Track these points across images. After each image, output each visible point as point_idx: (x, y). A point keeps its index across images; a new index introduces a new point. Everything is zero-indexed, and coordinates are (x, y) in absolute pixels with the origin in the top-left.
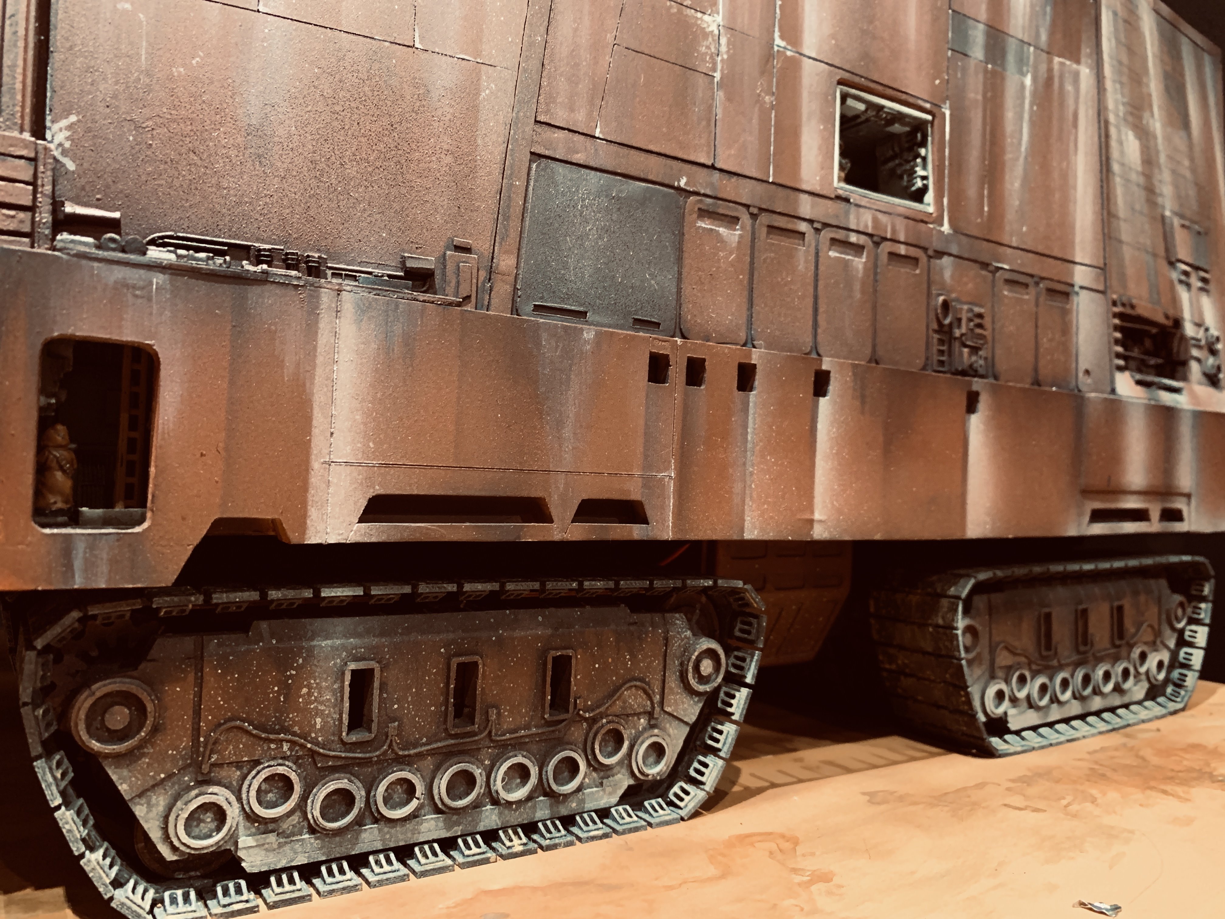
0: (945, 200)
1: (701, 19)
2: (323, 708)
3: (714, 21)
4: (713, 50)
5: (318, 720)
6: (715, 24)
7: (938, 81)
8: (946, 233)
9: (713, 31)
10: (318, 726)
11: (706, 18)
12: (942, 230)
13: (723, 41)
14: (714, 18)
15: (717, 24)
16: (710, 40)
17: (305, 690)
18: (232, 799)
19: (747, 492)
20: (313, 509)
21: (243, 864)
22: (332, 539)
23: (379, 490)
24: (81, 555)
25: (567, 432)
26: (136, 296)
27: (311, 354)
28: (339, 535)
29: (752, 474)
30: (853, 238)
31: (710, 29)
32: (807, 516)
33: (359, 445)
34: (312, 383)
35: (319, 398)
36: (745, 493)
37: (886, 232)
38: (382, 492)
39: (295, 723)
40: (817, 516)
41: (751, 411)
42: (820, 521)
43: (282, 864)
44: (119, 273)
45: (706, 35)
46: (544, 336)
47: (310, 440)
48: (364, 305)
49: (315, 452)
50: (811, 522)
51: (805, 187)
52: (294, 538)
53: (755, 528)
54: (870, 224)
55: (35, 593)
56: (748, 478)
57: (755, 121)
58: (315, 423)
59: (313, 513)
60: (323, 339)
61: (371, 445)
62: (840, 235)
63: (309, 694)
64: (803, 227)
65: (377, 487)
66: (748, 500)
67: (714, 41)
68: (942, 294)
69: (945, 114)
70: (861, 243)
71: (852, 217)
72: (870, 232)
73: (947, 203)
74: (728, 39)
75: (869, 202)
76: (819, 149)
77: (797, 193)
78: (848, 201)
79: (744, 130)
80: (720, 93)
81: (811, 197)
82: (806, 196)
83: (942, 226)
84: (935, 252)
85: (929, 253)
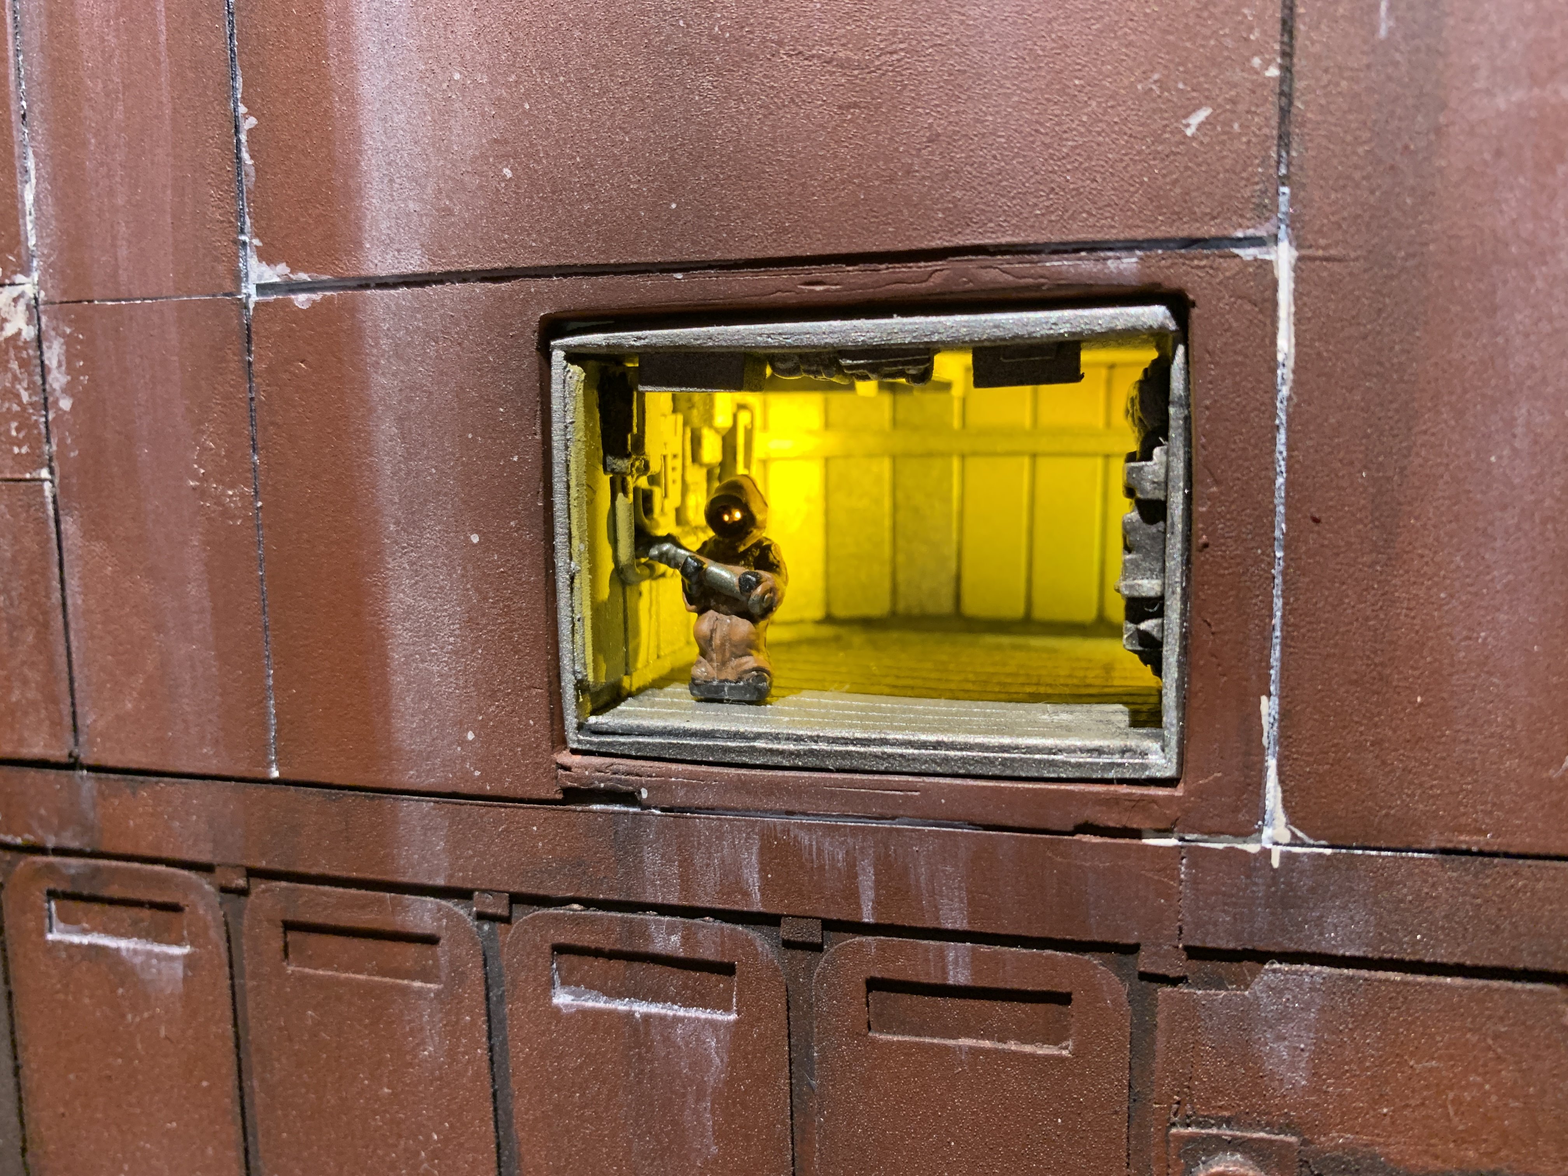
0: (1269, 708)
3: (15, 300)
4: (25, 397)
6: (21, 306)
7: (1202, 115)
8: (1275, 862)
9: (19, 333)
12: (1252, 848)
14: (15, 291)
15: (28, 306)
16: (14, 365)
30: (667, 937)
31: (11, 330)
62: (607, 931)
64: (422, 914)
67: (24, 364)
68: (1234, 1145)
69: (1266, 267)
70: (708, 952)
71: (651, 859)
72: (757, 905)
73: (1285, 715)
74: (69, 341)
75: (742, 785)
76: (470, 623)
77: (389, 800)
78: (629, 798)
79: (159, 628)
80: (69, 526)
81: (449, 806)
82: (427, 805)
83: (1250, 831)
84: (1194, 953)
85: (1145, 963)
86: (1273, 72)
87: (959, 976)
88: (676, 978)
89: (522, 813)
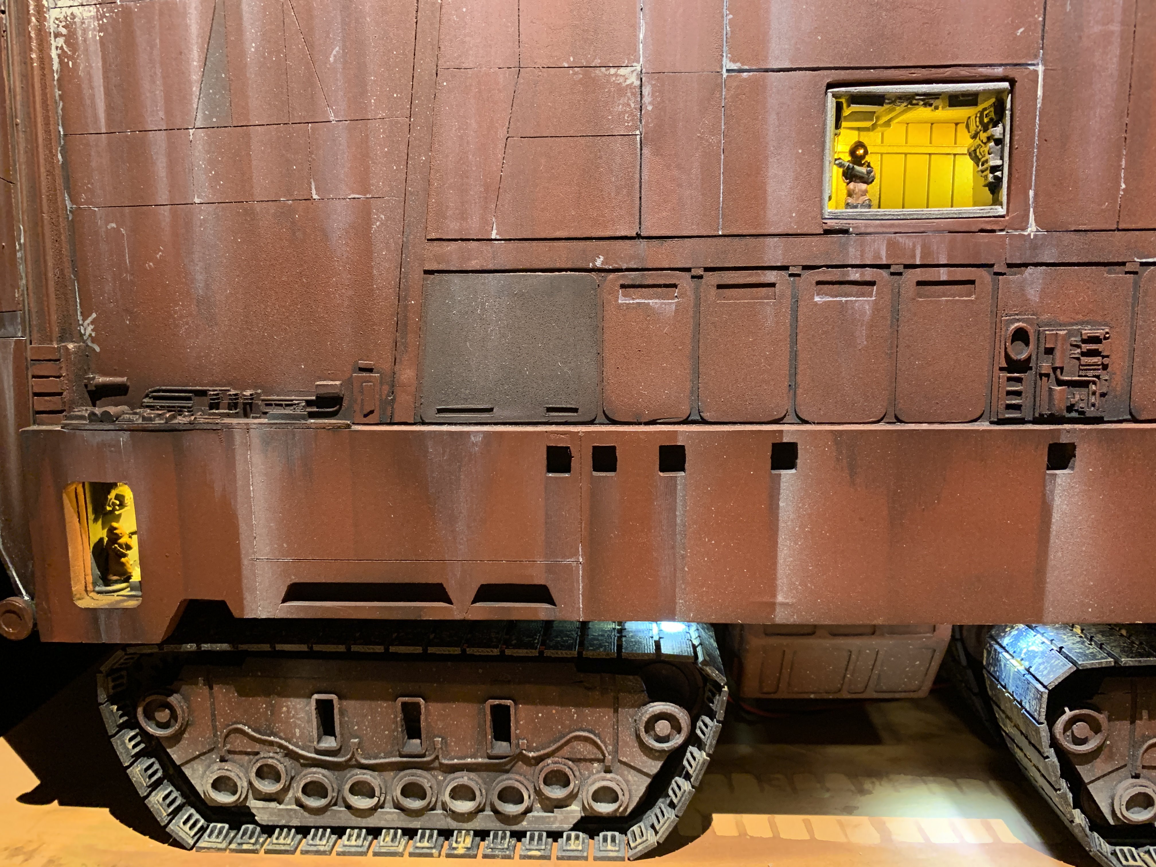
0: (1031, 193)
1: (616, 75)
2: (299, 722)
3: (632, 72)
4: (633, 105)
5: (297, 731)
6: (635, 74)
7: (1021, 30)
8: (1032, 237)
9: (633, 83)
10: (298, 735)
11: (622, 71)
12: (1026, 233)
13: (646, 91)
14: (633, 69)
15: (637, 74)
16: (629, 94)
17: (285, 709)
18: (241, 775)
19: (679, 574)
20: (247, 594)
21: (256, 818)
22: (264, 617)
23: (295, 579)
24: (103, 622)
25: (460, 526)
26: (111, 451)
27: (234, 480)
28: (269, 612)
29: (683, 557)
30: (855, 275)
31: (628, 82)
32: (766, 599)
33: (276, 546)
34: (236, 501)
35: (241, 512)
36: (675, 576)
37: (914, 256)
38: (297, 580)
39: (280, 731)
40: (780, 598)
41: (680, 494)
42: (782, 604)
43: (283, 822)
44: (100, 438)
45: (621, 90)
46: (430, 443)
47: (239, 543)
48: (268, 437)
49: (244, 552)
50: (772, 606)
51: (772, 231)
52: (236, 614)
53: (690, 611)
54: (883, 253)
55: (81, 644)
56: (679, 561)
57: (696, 171)
58: (241, 531)
59: (248, 597)
60: (240, 467)
61: (285, 545)
62: (835, 275)
63: (288, 712)
64: (771, 276)
65: (293, 577)
66: (679, 583)
67: (634, 94)
68: (1018, 320)
69: (1036, 72)
70: (868, 278)
71: (852, 250)
72: (884, 262)
73: (1036, 195)
74: (653, 86)
75: (882, 226)
76: (796, 179)
77: (761, 239)
78: (845, 232)
79: (680, 186)
80: (645, 151)
81: (784, 239)
82: (776, 239)
83: (1024, 229)
84: (1010, 266)
85: (996, 269)
86: (1041, 19)
87: (944, 278)
88: (855, 288)
89: (809, 239)
